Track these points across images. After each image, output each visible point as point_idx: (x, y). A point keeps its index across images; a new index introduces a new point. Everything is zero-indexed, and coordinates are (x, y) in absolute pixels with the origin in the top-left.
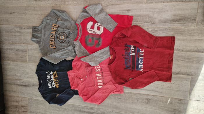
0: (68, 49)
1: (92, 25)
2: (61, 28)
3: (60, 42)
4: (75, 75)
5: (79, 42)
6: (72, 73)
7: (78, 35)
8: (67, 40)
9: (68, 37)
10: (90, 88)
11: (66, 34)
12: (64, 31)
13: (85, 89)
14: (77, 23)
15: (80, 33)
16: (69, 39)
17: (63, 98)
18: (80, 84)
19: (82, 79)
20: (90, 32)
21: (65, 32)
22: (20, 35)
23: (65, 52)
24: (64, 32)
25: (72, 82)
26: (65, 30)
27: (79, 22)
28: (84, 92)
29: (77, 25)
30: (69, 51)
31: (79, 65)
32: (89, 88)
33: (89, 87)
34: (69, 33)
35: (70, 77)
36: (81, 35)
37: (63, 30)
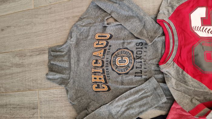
0: (143, 89)
1: (205, 16)
2: (118, 39)
3: (120, 74)
5: (176, 65)
7: (169, 48)
8: (138, 65)
9: (140, 58)
11: (132, 52)
12: (125, 46)
14: (160, 17)
15: (171, 41)
16: (141, 62)
20: (201, 34)
21: (128, 47)
22: (22, 72)
23: (137, 96)
24: (127, 49)
26: (129, 41)
27: (165, 15)
29: (160, 23)
30: (145, 93)
34: (139, 47)
36: (176, 48)
37: (124, 43)
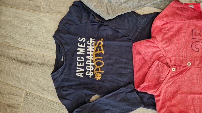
4: (155, 56)
6: (148, 47)
10: (193, 99)
13: (178, 97)
17: (108, 107)
18: (165, 81)
19: (173, 69)
25: (141, 73)
28: (172, 106)
31: (174, 30)
32: (190, 97)
33: (191, 93)
35: (137, 59)
